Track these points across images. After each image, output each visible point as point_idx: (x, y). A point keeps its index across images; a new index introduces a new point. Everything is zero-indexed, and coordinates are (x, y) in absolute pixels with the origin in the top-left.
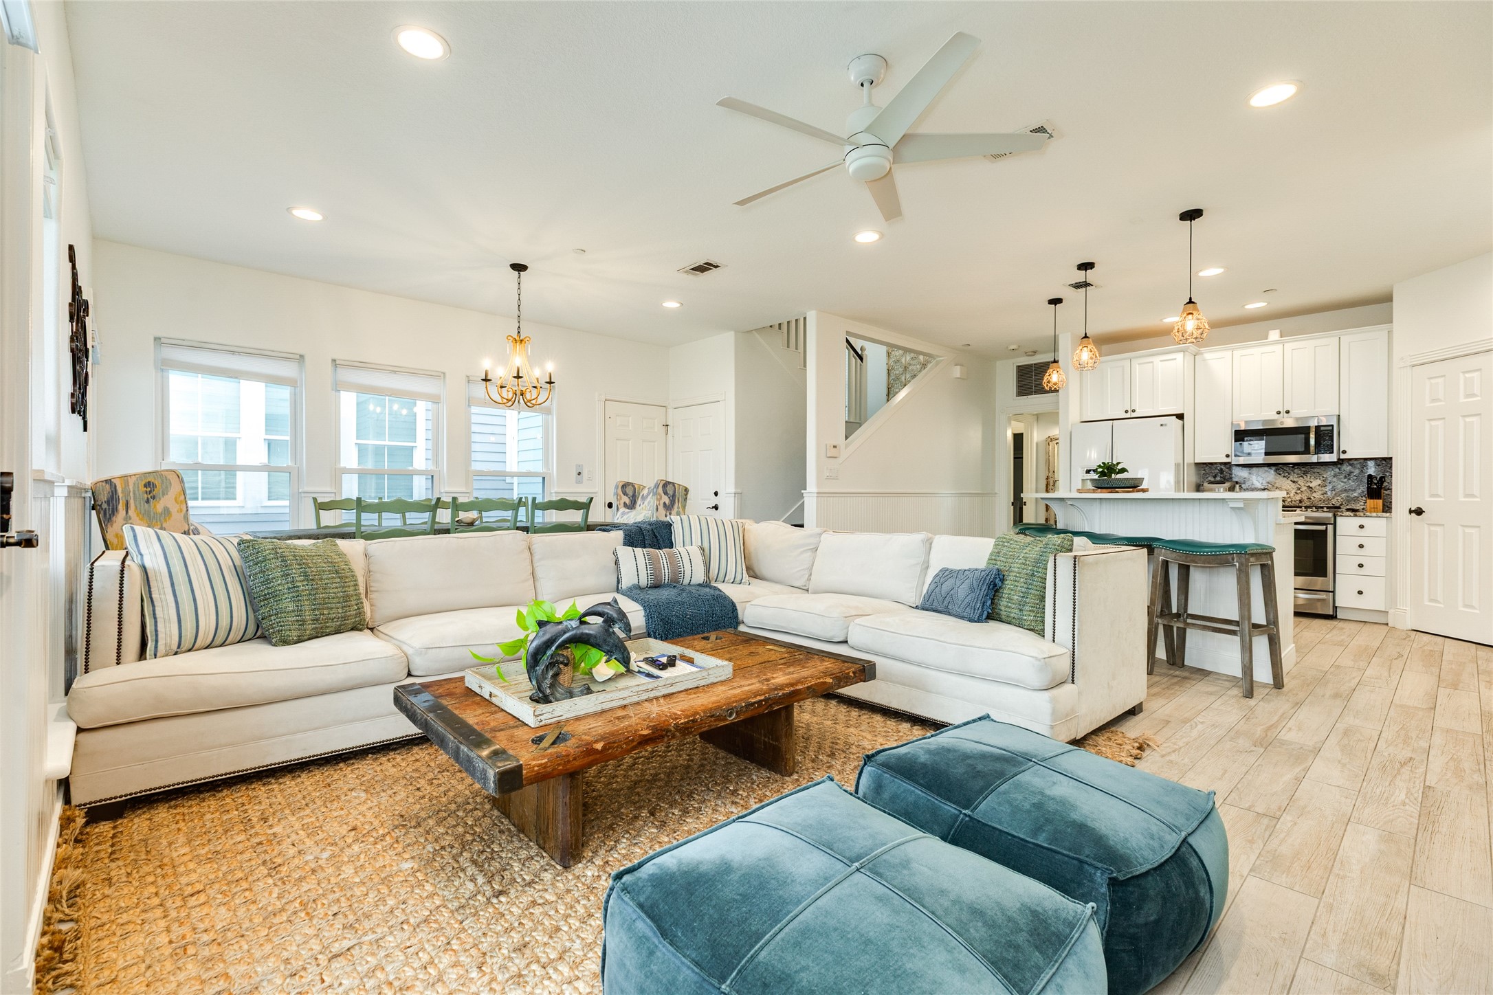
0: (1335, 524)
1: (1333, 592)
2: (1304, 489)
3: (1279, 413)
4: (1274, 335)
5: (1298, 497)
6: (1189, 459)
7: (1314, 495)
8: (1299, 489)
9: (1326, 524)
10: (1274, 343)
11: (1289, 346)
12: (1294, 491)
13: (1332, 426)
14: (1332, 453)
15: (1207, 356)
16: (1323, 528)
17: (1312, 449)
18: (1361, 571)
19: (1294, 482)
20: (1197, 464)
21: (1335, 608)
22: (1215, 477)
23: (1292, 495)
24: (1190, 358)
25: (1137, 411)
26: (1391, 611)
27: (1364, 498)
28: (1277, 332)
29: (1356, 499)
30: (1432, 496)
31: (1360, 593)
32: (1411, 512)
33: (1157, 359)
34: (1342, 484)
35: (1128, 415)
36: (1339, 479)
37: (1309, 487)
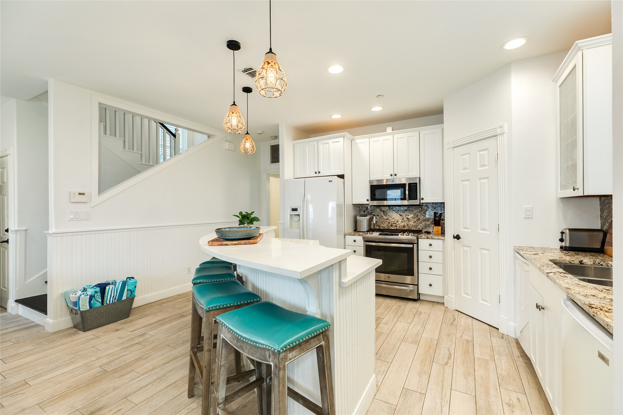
0: (418, 243)
1: (418, 285)
2: (405, 219)
3: (391, 175)
4: (389, 130)
5: (403, 224)
6: (349, 202)
7: (410, 223)
8: (403, 219)
9: (413, 244)
10: (389, 134)
11: (396, 136)
12: (401, 220)
13: (416, 183)
14: (417, 199)
15: (358, 141)
16: (411, 246)
17: (407, 197)
18: (431, 272)
19: (401, 215)
20: (353, 205)
21: (419, 294)
22: (364, 212)
23: (400, 223)
24: (348, 142)
25: (321, 172)
26: (446, 297)
27: (433, 225)
28: (391, 128)
29: (429, 226)
30: (465, 228)
31: (430, 285)
32: (454, 237)
33: (330, 141)
34: (423, 217)
35: (317, 175)
36: (421, 214)
37: (408, 218)
